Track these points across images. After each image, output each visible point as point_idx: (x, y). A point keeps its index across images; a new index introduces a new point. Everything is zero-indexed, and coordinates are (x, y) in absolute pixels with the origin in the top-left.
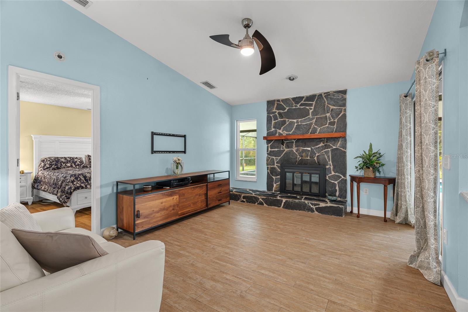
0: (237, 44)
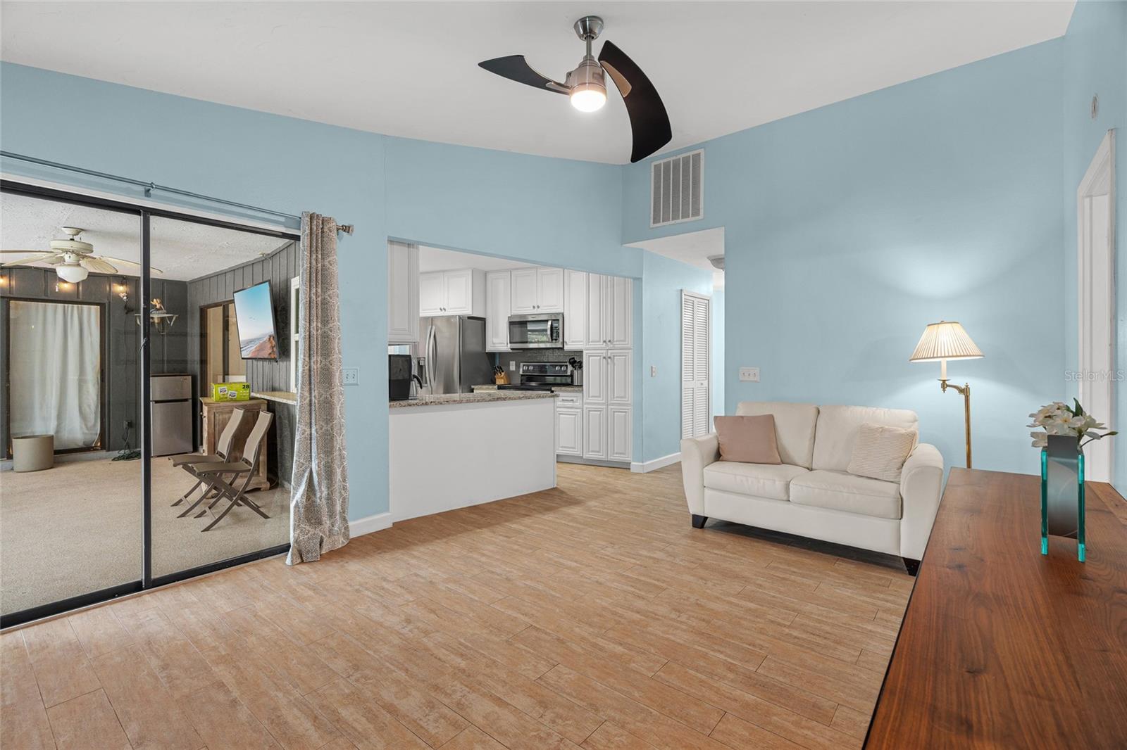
0: (563, 82)
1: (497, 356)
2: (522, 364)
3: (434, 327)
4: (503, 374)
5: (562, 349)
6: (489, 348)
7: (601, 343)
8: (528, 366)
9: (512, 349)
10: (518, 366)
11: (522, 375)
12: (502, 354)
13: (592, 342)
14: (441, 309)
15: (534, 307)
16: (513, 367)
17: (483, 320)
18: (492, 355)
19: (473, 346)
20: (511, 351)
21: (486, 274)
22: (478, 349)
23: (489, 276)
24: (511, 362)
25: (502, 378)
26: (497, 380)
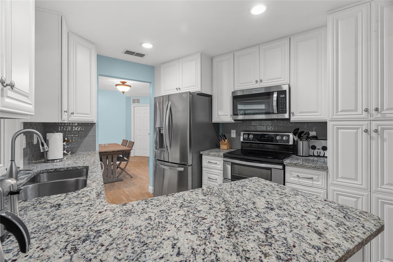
1: (221, 126)
2: (242, 133)
3: (170, 102)
4: (226, 140)
5: (289, 120)
6: (215, 120)
7: (359, 112)
8: (249, 134)
9: (235, 120)
10: (238, 135)
11: (242, 142)
12: (226, 125)
13: (342, 111)
14: (177, 89)
15: (257, 82)
16: (233, 134)
17: (210, 96)
18: (217, 125)
19: (201, 117)
20: (234, 122)
21: (212, 59)
22: (206, 120)
23: (215, 61)
24: (232, 131)
25: (225, 144)
26: (221, 145)
